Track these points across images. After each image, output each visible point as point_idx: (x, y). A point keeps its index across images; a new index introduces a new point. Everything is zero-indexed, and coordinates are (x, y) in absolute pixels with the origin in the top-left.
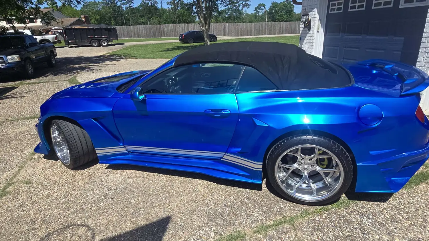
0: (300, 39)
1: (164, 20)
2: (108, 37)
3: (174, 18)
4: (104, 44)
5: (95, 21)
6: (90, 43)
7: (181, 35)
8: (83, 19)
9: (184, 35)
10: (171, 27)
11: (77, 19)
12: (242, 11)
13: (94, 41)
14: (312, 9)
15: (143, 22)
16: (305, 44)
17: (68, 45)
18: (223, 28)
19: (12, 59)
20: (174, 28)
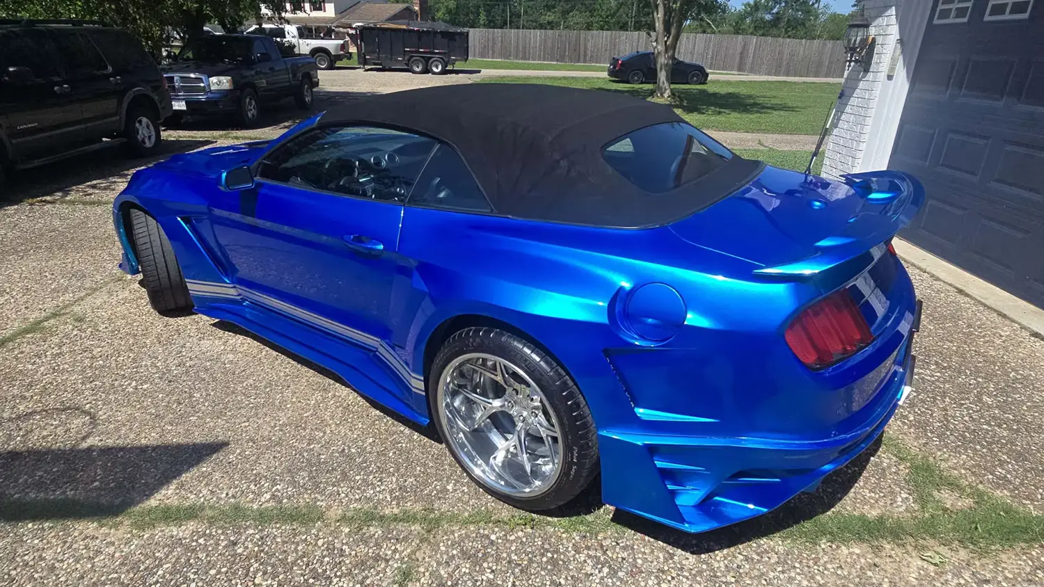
0: (841, 96)
1: (601, 19)
2: (445, 53)
3: (627, 15)
4: (435, 69)
5: (444, 15)
6: (407, 65)
7: (614, 61)
8: (417, 8)
9: (620, 62)
10: (604, 39)
11: (405, 5)
12: (816, 5)
13: (416, 60)
14: (881, 11)
15: (549, 23)
16: (850, 111)
17: (364, 66)
18: (739, 49)
19: (218, 85)
20: (610, 43)
